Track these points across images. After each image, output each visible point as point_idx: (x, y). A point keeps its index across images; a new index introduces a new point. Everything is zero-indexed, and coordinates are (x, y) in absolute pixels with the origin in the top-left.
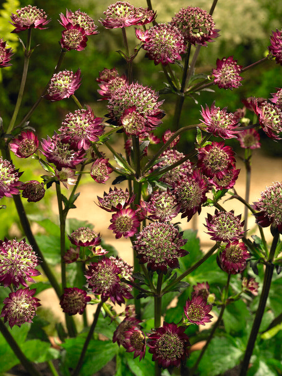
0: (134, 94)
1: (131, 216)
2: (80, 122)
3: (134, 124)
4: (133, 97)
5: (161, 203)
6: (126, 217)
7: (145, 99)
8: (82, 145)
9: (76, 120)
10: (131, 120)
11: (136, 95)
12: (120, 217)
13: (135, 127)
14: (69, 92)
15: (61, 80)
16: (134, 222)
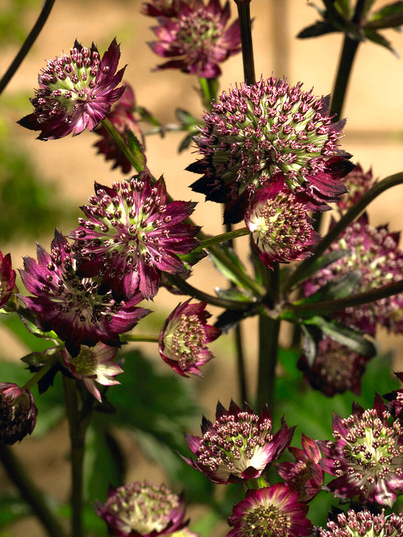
0: (270, 116)
1: (286, 501)
2: (131, 221)
3: (282, 232)
4: (268, 126)
5: (362, 448)
6: (272, 508)
7: (300, 128)
8: (134, 281)
9: (118, 216)
10: (273, 219)
11: (275, 121)
12: (255, 507)
13: (287, 240)
14: (90, 110)
15: (68, 80)
16: (293, 518)
